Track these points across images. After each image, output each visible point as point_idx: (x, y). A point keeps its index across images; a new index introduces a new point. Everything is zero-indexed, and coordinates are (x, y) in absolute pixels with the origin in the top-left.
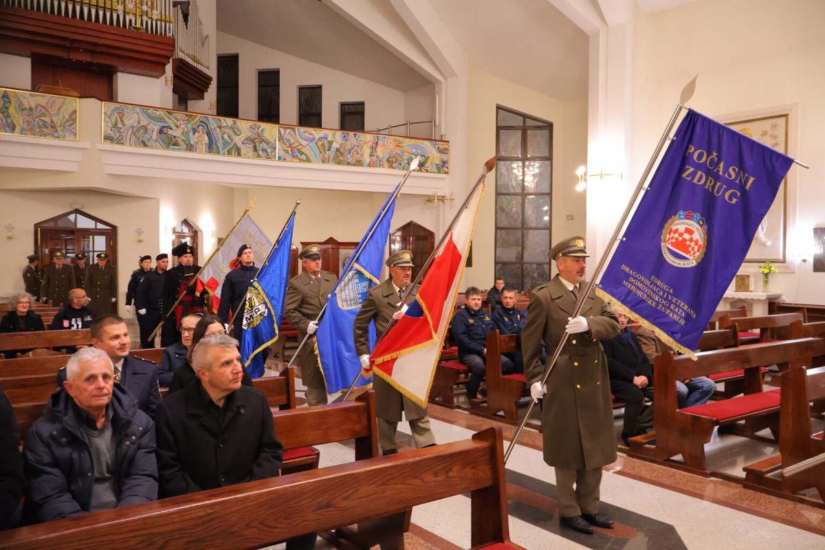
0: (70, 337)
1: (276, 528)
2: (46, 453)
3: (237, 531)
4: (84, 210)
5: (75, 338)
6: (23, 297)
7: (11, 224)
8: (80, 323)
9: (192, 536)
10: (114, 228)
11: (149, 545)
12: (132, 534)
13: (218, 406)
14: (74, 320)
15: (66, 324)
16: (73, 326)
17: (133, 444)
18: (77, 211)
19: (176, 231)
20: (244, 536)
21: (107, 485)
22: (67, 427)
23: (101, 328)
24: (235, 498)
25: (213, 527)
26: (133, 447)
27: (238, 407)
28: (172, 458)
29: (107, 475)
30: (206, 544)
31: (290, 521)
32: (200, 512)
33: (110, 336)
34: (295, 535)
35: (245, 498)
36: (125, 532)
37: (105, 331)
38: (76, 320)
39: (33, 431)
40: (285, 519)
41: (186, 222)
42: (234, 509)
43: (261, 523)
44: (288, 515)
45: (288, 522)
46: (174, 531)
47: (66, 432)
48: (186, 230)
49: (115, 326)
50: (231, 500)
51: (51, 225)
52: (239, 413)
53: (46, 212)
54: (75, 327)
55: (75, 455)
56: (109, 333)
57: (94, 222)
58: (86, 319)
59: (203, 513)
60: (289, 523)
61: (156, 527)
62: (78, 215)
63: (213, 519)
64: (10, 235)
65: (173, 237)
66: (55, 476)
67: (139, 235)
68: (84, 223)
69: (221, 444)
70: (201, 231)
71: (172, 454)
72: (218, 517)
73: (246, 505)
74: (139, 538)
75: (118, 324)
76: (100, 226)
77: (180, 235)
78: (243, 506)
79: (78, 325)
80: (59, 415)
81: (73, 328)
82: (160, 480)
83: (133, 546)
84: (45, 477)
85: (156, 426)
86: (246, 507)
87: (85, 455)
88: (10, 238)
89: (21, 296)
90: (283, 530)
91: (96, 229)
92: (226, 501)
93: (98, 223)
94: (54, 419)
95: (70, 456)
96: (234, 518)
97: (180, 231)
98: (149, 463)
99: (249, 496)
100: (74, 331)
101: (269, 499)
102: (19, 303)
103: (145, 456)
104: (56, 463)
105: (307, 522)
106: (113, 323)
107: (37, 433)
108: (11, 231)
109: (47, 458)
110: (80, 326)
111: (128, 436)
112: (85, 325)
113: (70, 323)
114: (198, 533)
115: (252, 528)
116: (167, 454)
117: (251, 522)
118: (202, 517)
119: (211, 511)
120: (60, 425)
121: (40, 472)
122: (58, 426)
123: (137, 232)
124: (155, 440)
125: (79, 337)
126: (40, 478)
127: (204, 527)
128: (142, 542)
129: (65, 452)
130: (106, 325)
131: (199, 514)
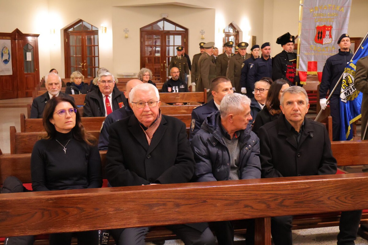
0: (174, 97)
1: (345, 202)
2: (204, 150)
3: (322, 201)
4: (168, 18)
5: (177, 98)
6: (146, 72)
7: (127, 29)
8: (177, 90)
9: (297, 199)
10: (186, 30)
11: (275, 200)
12: (266, 192)
13: (297, 131)
14: (174, 87)
15: (169, 89)
16: (173, 91)
17: (250, 149)
18: (164, 19)
19: (225, 31)
20: (327, 204)
21: (235, 171)
22: (215, 137)
23: (217, 84)
24: (322, 181)
25: (309, 196)
26: (250, 151)
27: (309, 132)
28: (269, 161)
29: (235, 166)
30: (305, 205)
31: (354, 200)
32: (302, 186)
33: (223, 89)
34: (356, 209)
35: (328, 182)
36: (262, 191)
37: (219, 86)
38: (175, 88)
39: (198, 136)
40: (351, 198)
41: (231, 25)
42: (321, 187)
43: (337, 198)
44: (353, 196)
45: (352, 200)
46: (288, 194)
47: (215, 140)
48: (231, 31)
49: (225, 83)
50: (319, 181)
51: (149, 29)
52: (309, 137)
53: (146, 20)
54: (175, 92)
55: (220, 152)
56: (222, 87)
57: (174, 26)
58: (181, 87)
59: (304, 187)
60: (354, 201)
61: (279, 190)
62: (165, 22)
63: (309, 191)
64: (126, 36)
65: (223, 35)
66: (206, 164)
67: (202, 34)
68: (169, 27)
69: (299, 155)
70: (241, 32)
71: (269, 159)
72: (312, 190)
73: (329, 186)
74: (270, 195)
75: (227, 82)
76: (178, 29)
77: (228, 35)
78: (326, 186)
79: (176, 91)
80: (212, 129)
81: (173, 92)
82: (262, 171)
83: (266, 199)
84: (202, 163)
85: (260, 141)
86: (328, 187)
87: (225, 153)
88: (126, 37)
89: (145, 71)
90: (350, 205)
91: (176, 31)
92: (317, 182)
93: (177, 27)
94: (209, 131)
95: (217, 153)
96: (321, 193)
97: (228, 31)
98: (256, 161)
99: (330, 181)
100: (175, 94)
101: (342, 185)
102: (144, 75)
103: (255, 156)
104: (209, 156)
105: (365, 203)
106: (224, 81)
107: (200, 137)
108: (127, 33)
109: (204, 153)
110: (178, 91)
111: (246, 145)
112: (180, 90)
113: (172, 89)
114: (300, 198)
115: (332, 200)
116: (266, 158)
117: (331, 197)
118: (303, 189)
119: (309, 186)
120: (212, 134)
121: (200, 160)
122: (211, 135)
123: (201, 32)
124: (259, 149)
125: (179, 97)
126: (199, 163)
127: (304, 195)
128: (270, 198)
129: (214, 150)
130: (220, 82)
131: (302, 187)
